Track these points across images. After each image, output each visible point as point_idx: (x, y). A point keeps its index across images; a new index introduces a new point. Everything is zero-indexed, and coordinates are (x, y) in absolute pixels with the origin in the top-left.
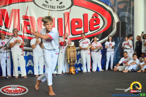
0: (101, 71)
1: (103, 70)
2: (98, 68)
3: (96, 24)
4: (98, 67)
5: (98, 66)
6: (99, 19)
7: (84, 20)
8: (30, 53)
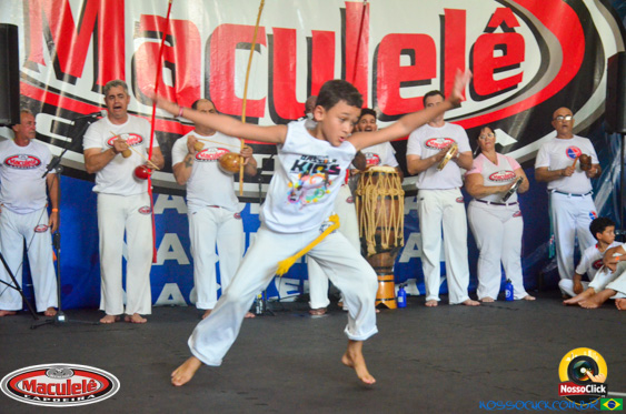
0: (524, 299)
1: (532, 298)
2: (506, 284)
3: (505, 64)
4: (509, 282)
5: (508, 277)
6: (520, 40)
7: (446, 45)
8: (170, 199)
